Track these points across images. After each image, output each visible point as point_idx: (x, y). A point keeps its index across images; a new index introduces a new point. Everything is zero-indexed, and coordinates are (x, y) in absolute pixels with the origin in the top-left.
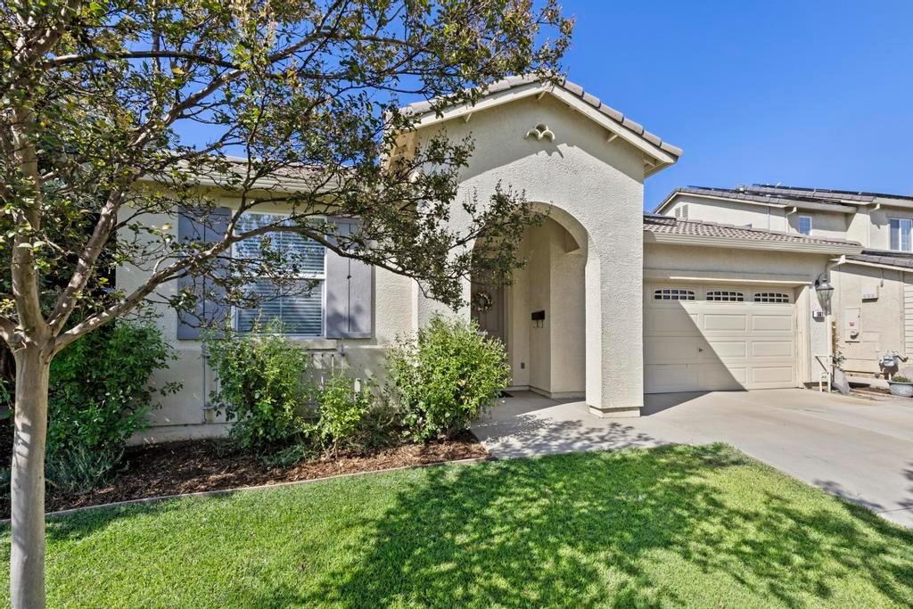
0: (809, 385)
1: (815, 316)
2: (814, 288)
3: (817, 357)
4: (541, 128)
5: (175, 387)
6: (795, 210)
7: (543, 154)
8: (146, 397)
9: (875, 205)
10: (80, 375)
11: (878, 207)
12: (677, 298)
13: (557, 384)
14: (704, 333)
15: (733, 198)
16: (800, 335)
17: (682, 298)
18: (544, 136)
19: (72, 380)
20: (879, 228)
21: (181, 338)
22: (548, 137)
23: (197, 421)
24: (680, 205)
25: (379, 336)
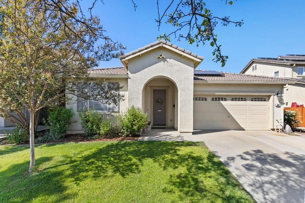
0: (273, 130)
1: (276, 105)
2: (276, 96)
3: (277, 120)
4: (161, 56)
5: (76, 122)
6: (295, 65)
7: (162, 62)
8: (70, 123)
10: (57, 118)
12: (220, 100)
14: (230, 111)
15: (271, 61)
16: (270, 112)
17: (222, 100)
18: (162, 57)
19: (55, 119)
22: (163, 57)
23: (81, 129)
24: (254, 65)
25: (120, 111)
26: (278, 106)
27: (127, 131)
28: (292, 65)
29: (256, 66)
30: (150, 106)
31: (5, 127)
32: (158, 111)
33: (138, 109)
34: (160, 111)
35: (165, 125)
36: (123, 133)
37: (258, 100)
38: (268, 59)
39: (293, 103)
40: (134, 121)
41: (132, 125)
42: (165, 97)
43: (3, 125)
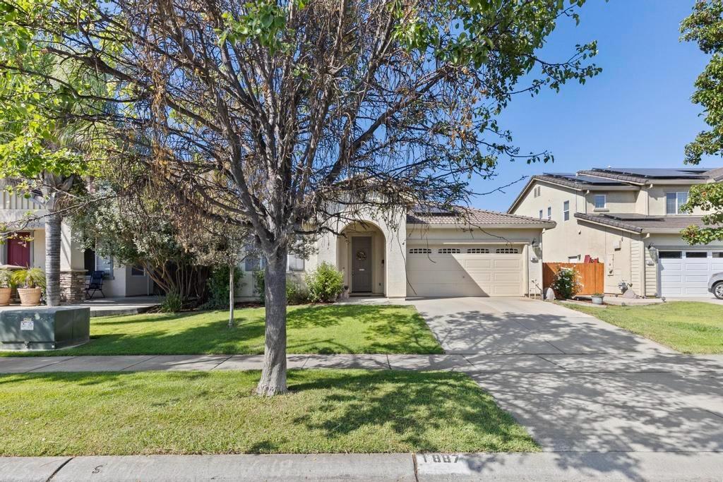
0: (528, 295)
1: (532, 259)
2: (531, 245)
3: (532, 281)
5: (245, 284)
6: (588, 191)
8: (238, 287)
9: (649, 185)
11: (651, 186)
12: (450, 253)
13: (376, 288)
14: (466, 269)
16: (523, 270)
17: (453, 253)
20: (657, 199)
21: (247, 270)
23: (251, 295)
24: (537, 186)
25: (306, 269)
26: (534, 261)
27: (317, 294)
28: (585, 191)
29: (539, 188)
30: (347, 261)
31: (126, 296)
32: (360, 270)
33: (332, 266)
34: (363, 270)
35: (370, 292)
36: (312, 297)
37: (511, 252)
38: (557, 177)
39: (586, 256)
40: (326, 281)
41: (325, 287)
42: (370, 248)
43: (124, 294)
